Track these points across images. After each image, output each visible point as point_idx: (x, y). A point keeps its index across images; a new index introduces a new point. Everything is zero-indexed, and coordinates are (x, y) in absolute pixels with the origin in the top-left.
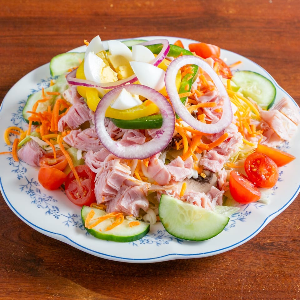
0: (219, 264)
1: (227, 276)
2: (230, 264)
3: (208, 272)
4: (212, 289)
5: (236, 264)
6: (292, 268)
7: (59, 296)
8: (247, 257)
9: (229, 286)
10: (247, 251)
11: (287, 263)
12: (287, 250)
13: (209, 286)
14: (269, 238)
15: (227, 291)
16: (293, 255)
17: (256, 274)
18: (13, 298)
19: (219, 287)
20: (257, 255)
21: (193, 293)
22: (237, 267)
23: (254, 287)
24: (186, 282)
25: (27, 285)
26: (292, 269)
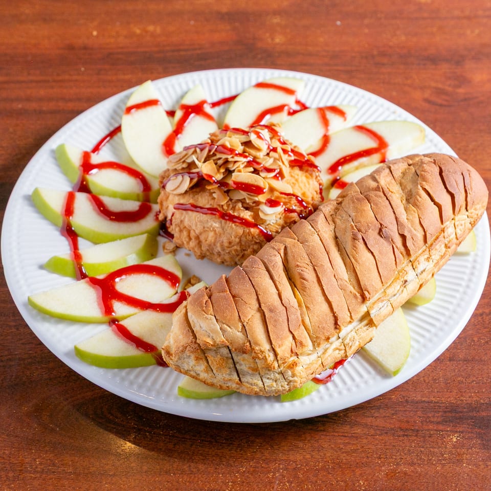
1: (252, 469)
2: (258, 450)
6: (354, 452)
9: (255, 486)
11: (346, 444)
16: (356, 431)
17: (297, 465)
23: (293, 487)
24: (189, 482)
26: (353, 454)
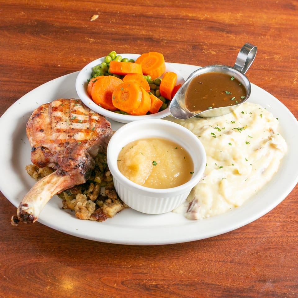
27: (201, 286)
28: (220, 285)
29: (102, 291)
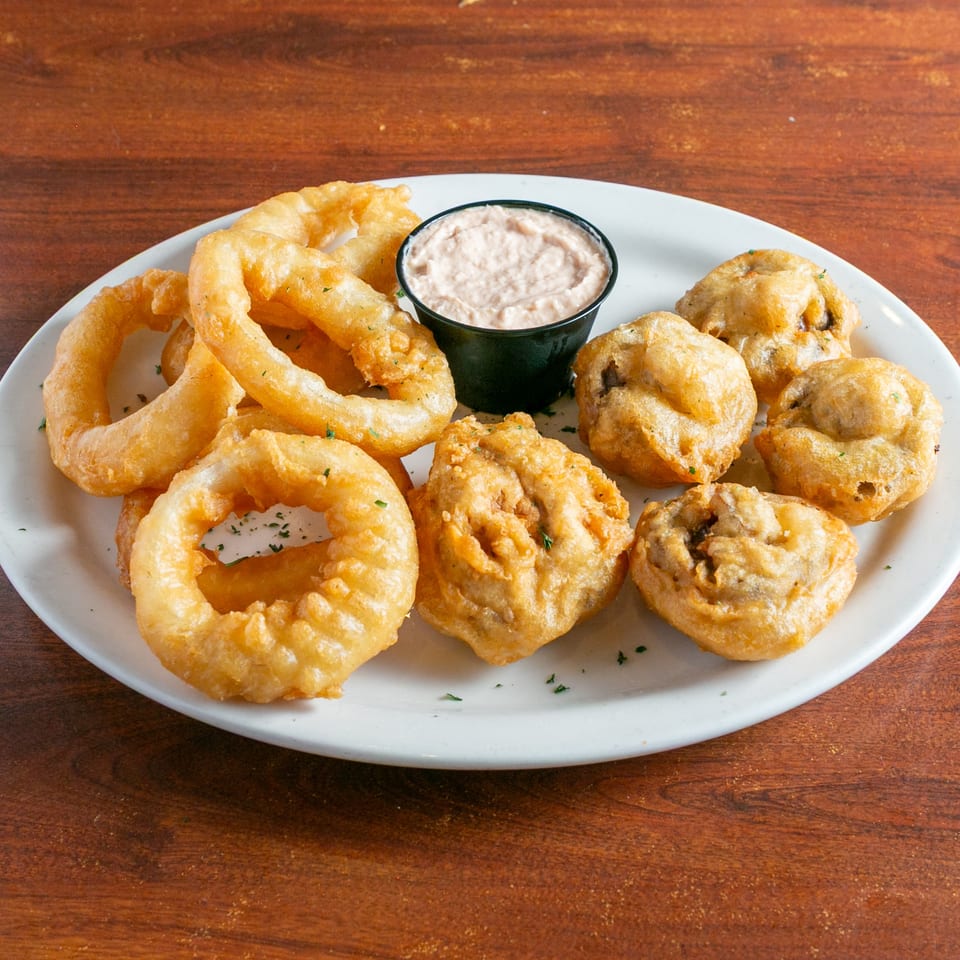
0: (626, 850)
3: (597, 873)
4: (604, 920)
5: (670, 850)
7: (209, 937)
8: (700, 832)
10: (698, 813)
12: (801, 812)
13: (598, 911)
14: (758, 777)
15: (642, 927)
18: (90, 939)
19: (621, 914)
20: (724, 826)
21: (553, 930)
22: (670, 860)
25: (129, 903)
27: (899, 787)
28: (955, 783)
29: (608, 821)
